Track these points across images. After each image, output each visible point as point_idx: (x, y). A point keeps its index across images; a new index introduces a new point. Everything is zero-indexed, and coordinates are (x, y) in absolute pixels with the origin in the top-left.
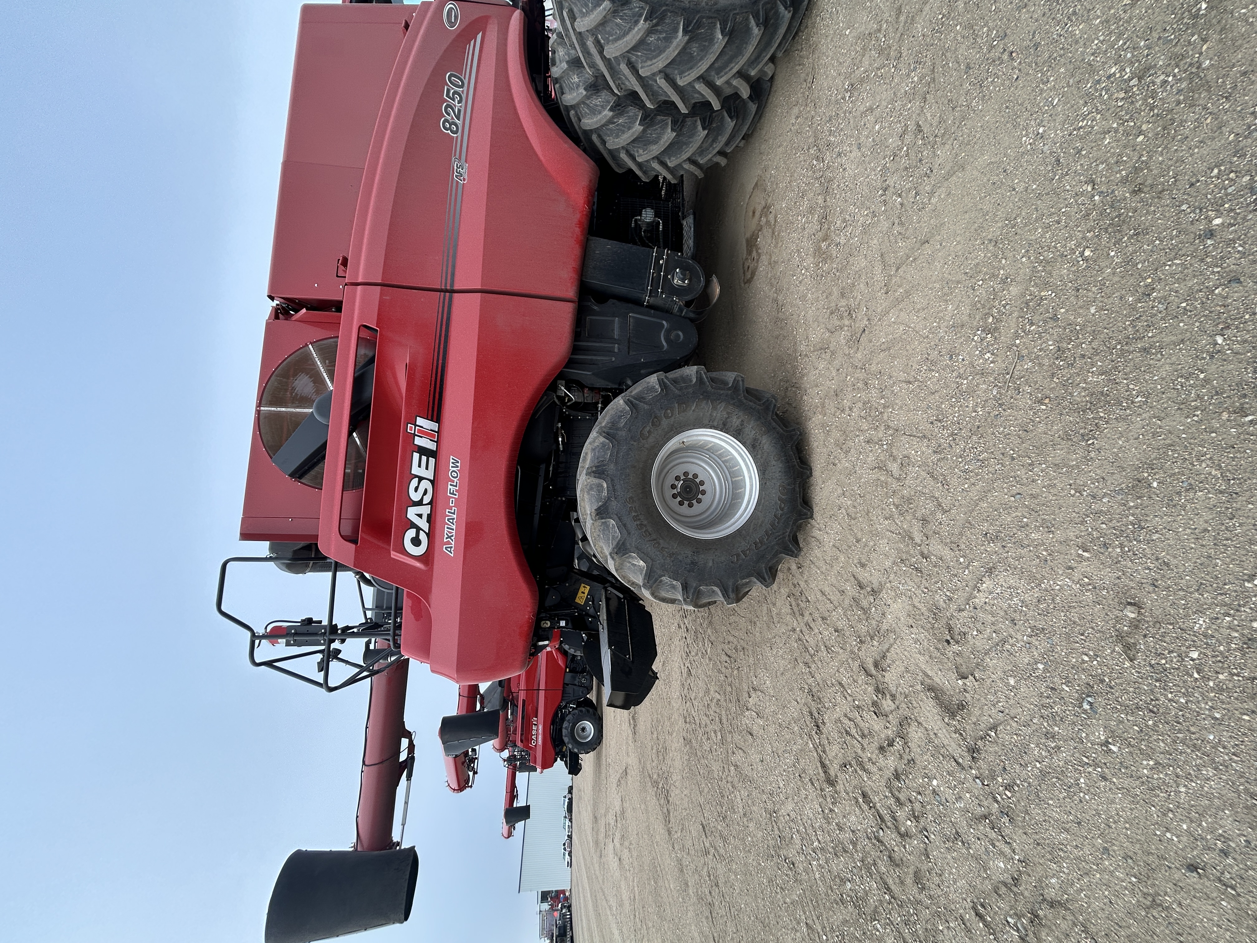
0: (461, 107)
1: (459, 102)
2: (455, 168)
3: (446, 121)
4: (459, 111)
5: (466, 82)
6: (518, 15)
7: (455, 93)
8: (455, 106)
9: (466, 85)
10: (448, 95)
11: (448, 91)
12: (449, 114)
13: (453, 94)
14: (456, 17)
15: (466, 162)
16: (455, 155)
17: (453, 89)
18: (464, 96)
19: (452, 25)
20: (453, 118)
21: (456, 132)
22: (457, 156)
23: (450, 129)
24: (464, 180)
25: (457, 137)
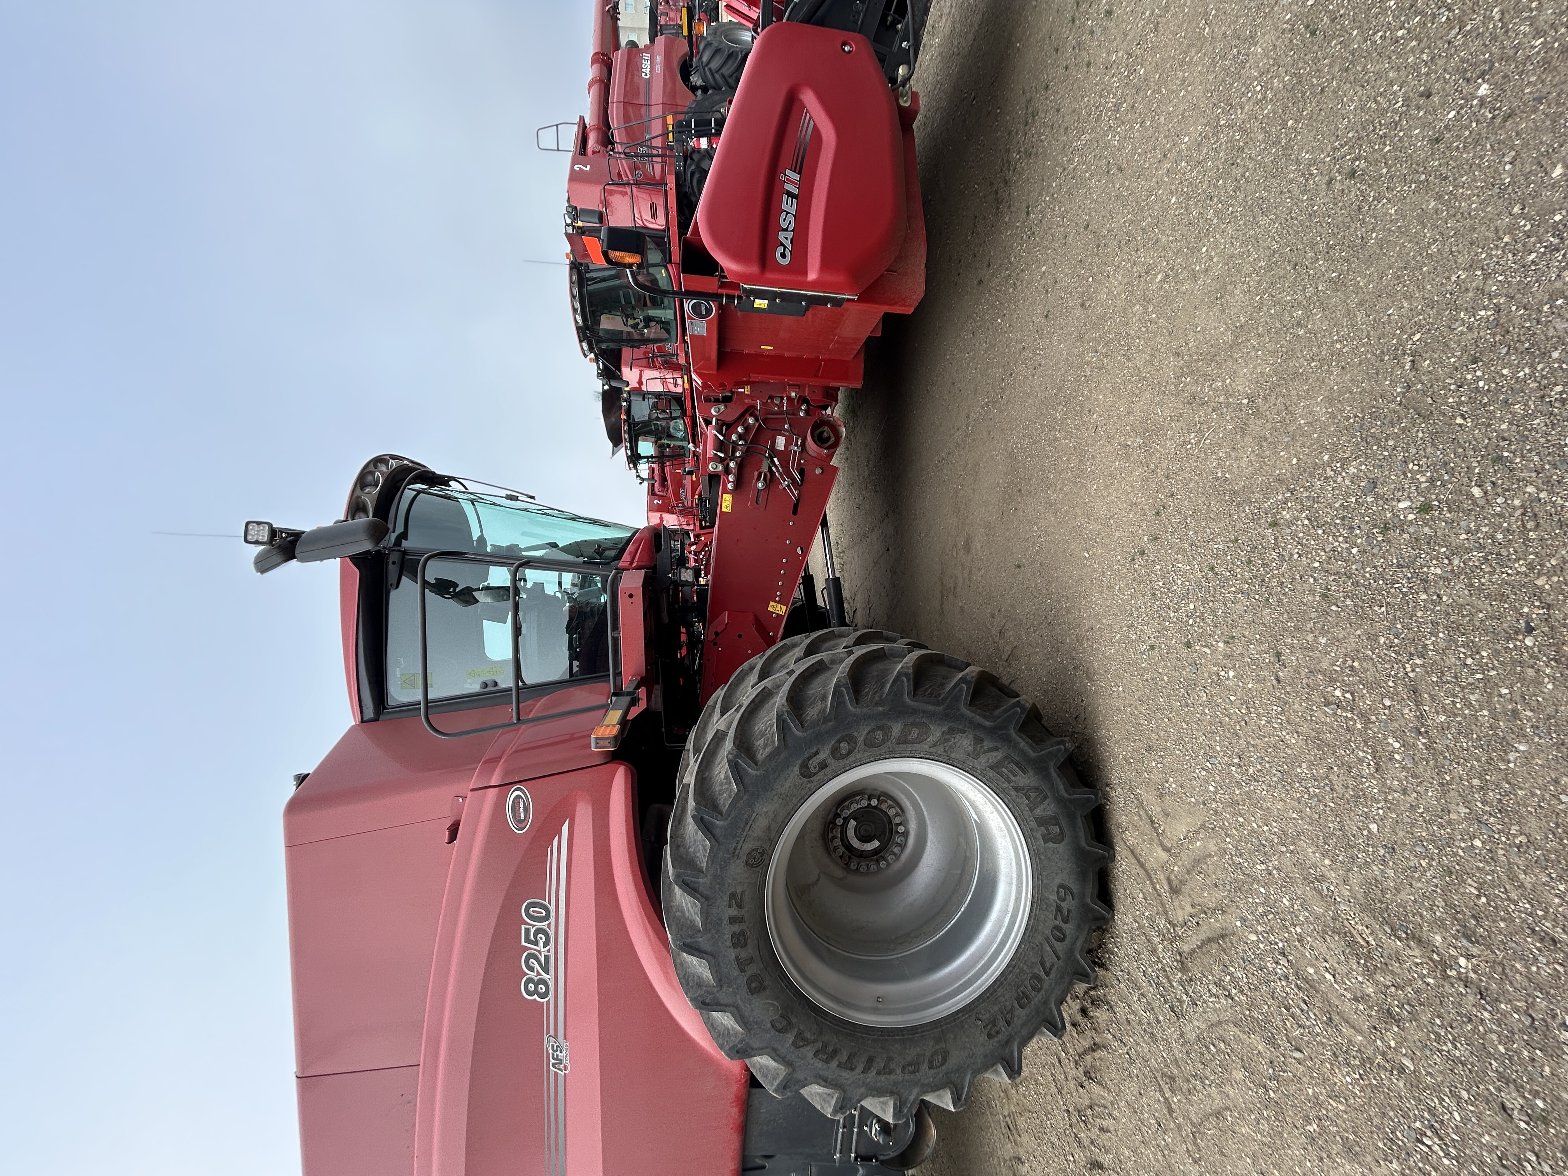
0: (549, 951)
1: (545, 946)
2: (551, 1052)
3: (530, 980)
4: (547, 958)
5: (552, 908)
6: (623, 772)
7: (539, 931)
8: (540, 952)
9: (553, 914)
10: (528, 940)
11: (527, 931)
12: (531, 969)
13: (535, 936)
14: (526, 810)
15: (565, 1038)
16: (548, 1032)
17: (534, 926)
18: (552, 933)
19: (520, 822)
20: (538, 974)
21: (544, 995)
22: (552, 1033)
23: (536, 992)
24: (565, 1068)
25: (548, 1002)
